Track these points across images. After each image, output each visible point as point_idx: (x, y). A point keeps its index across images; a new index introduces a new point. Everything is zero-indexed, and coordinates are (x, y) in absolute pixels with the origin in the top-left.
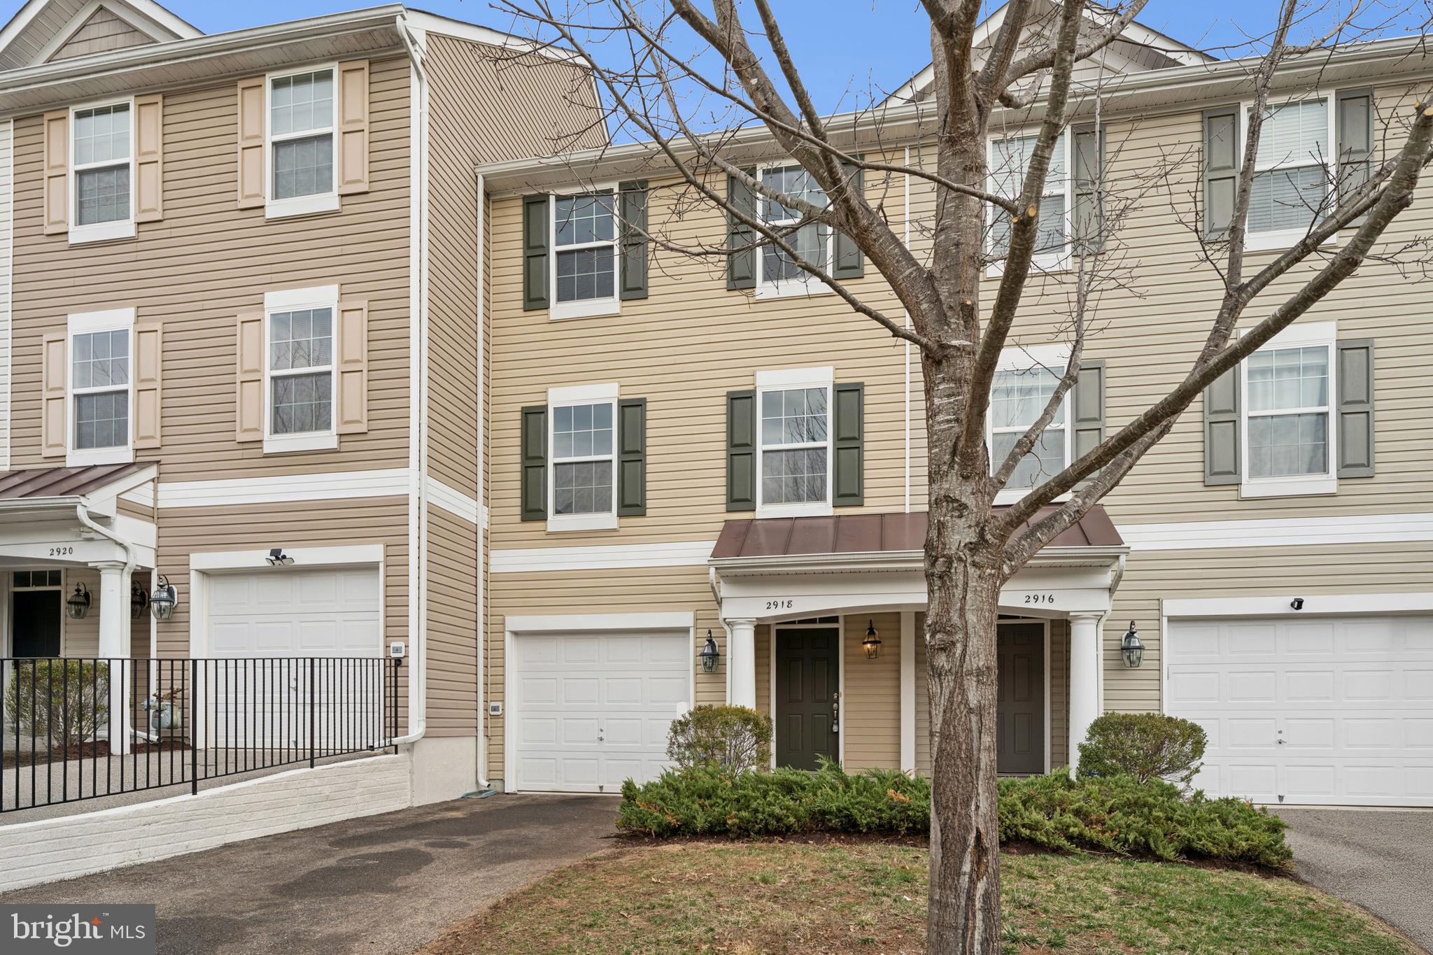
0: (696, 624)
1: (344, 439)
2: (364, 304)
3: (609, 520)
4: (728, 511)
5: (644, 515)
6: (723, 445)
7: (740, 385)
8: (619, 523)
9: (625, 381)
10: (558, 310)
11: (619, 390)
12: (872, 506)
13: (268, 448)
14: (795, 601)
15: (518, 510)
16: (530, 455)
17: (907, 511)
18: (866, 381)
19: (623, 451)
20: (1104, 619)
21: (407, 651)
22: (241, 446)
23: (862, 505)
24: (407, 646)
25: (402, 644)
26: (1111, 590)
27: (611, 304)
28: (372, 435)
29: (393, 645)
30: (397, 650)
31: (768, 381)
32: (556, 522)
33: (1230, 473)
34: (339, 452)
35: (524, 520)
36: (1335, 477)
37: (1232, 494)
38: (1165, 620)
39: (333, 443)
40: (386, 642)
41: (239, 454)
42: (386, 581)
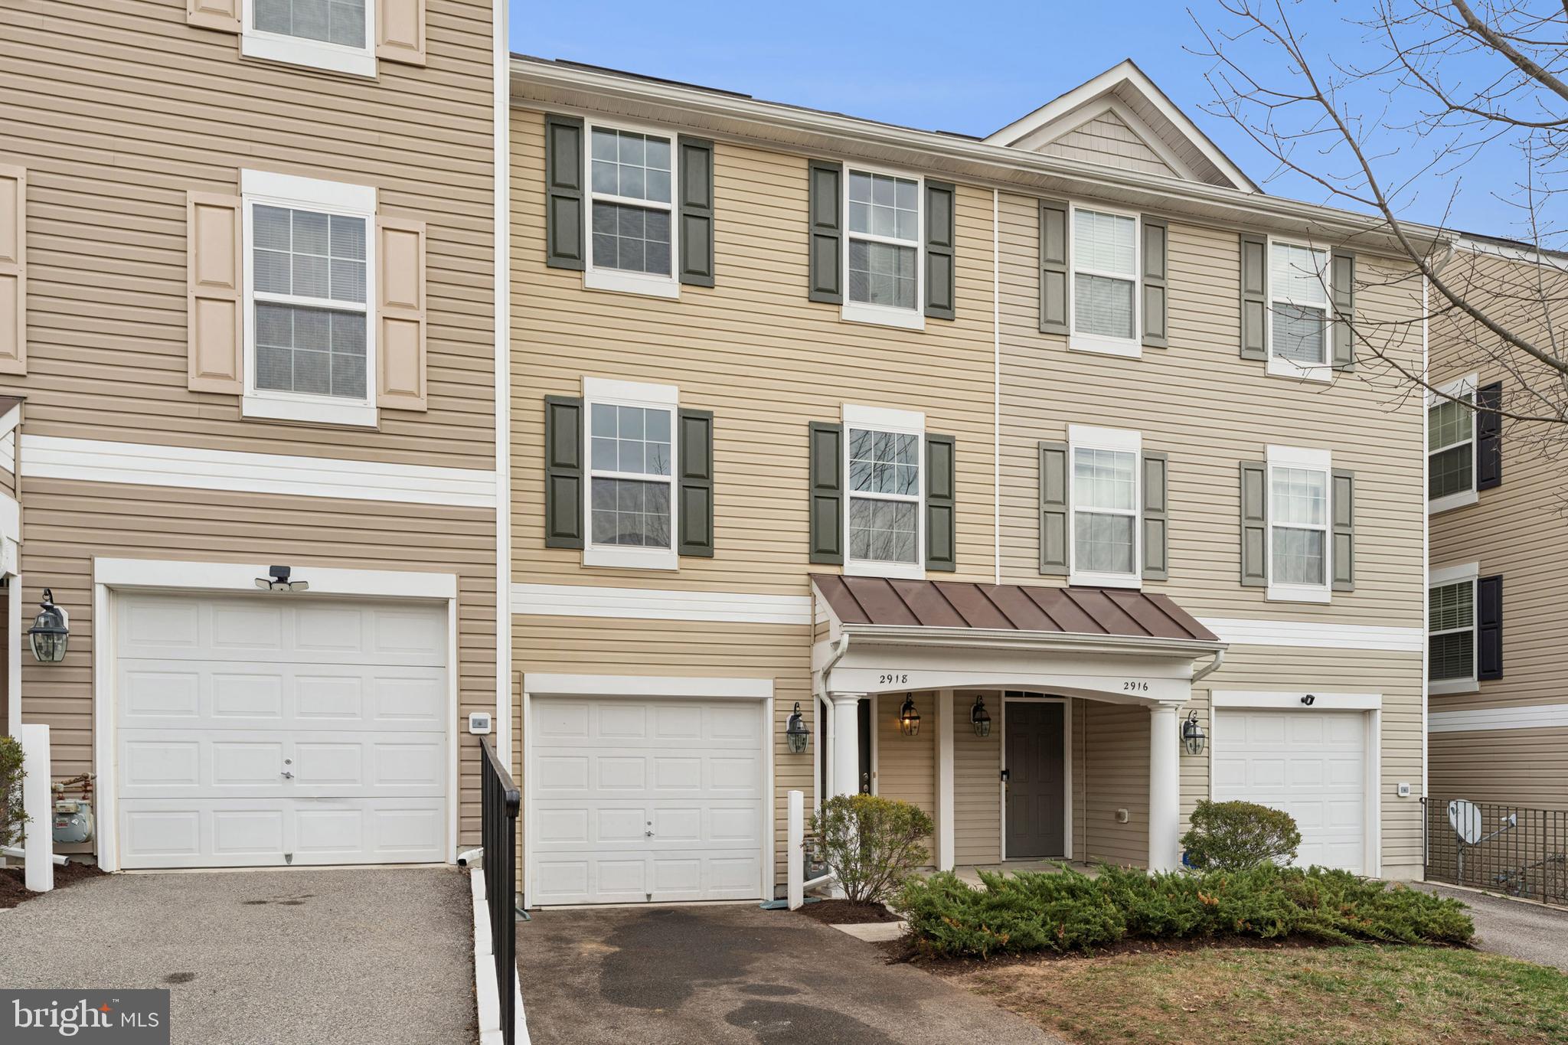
0: (775, 694)
1: (387, 415)
2: (421, 227)
3: (667, 557)
4: (811, 563)
5: (710, 556)
6: (805, 484)
7: (827, 417)
8: (679, 563)
9: (686, 386)
10: (597, 276)
11: (679, 397)
12: (964, 573)
13: (249, 409)
14: (910, 676)
15: (540, 532)
16: (558, 460)
17: (998, 583)
18: (958, 435)
19: (684, 474)
20: (1180, 708)
21: (494, 726)
22: (195, 398)
23: (953, 571)
24: (494, 719)
25: (487, 716)
26: (1192, 681)
27: (668, 285)
28: (433, 416)
29: (473, 716)
30: (480, 723)
31: (858, 417)
32: (596, 553)
33: (1257, 576)
34: (379, 433)
35: (548, 547)
36: (1330, 589)
37: (1260, 596)
38: (1213, 709)
39: (371, 419)
40: (459, 711)
41: (194, 410)
42: (459, 627)
